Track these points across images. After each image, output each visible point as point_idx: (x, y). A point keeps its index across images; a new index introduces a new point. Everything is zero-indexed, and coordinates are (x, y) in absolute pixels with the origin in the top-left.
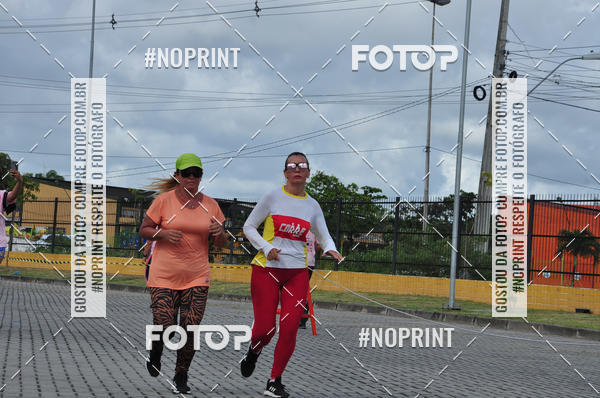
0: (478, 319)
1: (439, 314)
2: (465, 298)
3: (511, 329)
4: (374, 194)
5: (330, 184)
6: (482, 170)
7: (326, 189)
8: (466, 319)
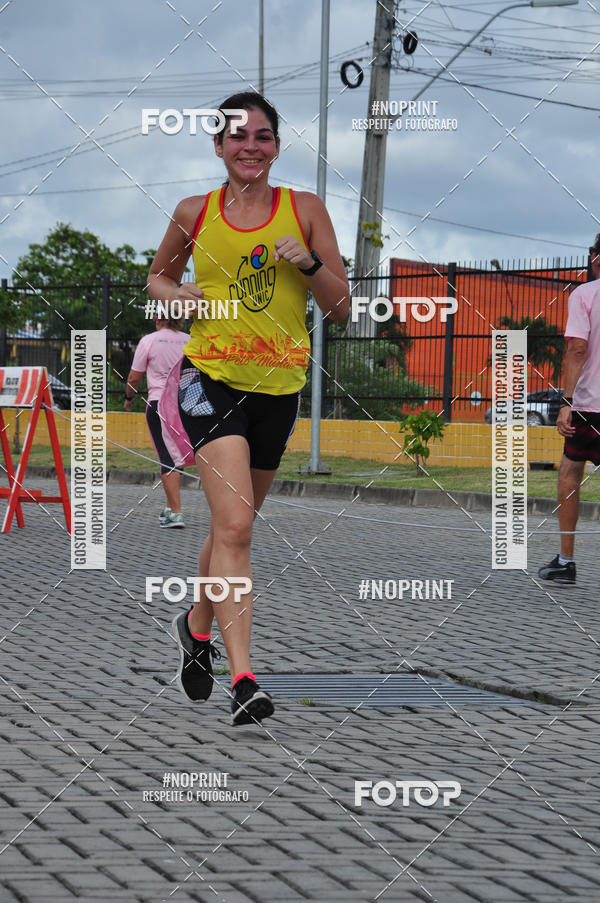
0: (363, 490)
1: (292, 484)
2: (337, 452)
3: (421, 505)
5: (84, 246)
6: (361, 217)
7: (76, 258)
8: (342, 491)
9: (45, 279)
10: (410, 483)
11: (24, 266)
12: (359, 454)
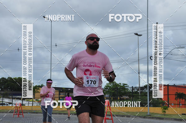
0: (156, 118)
1: (145, 117)
2: (152, 112)
3: (165, 120)
4: (126, 86)
7: (113, 85)
8: (153, 118)
9: (109, 88)
10: (163, 116)
11: (106, 86)
12: (155, 112)
